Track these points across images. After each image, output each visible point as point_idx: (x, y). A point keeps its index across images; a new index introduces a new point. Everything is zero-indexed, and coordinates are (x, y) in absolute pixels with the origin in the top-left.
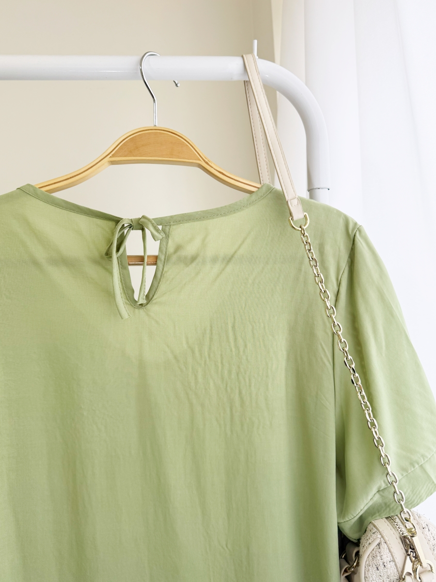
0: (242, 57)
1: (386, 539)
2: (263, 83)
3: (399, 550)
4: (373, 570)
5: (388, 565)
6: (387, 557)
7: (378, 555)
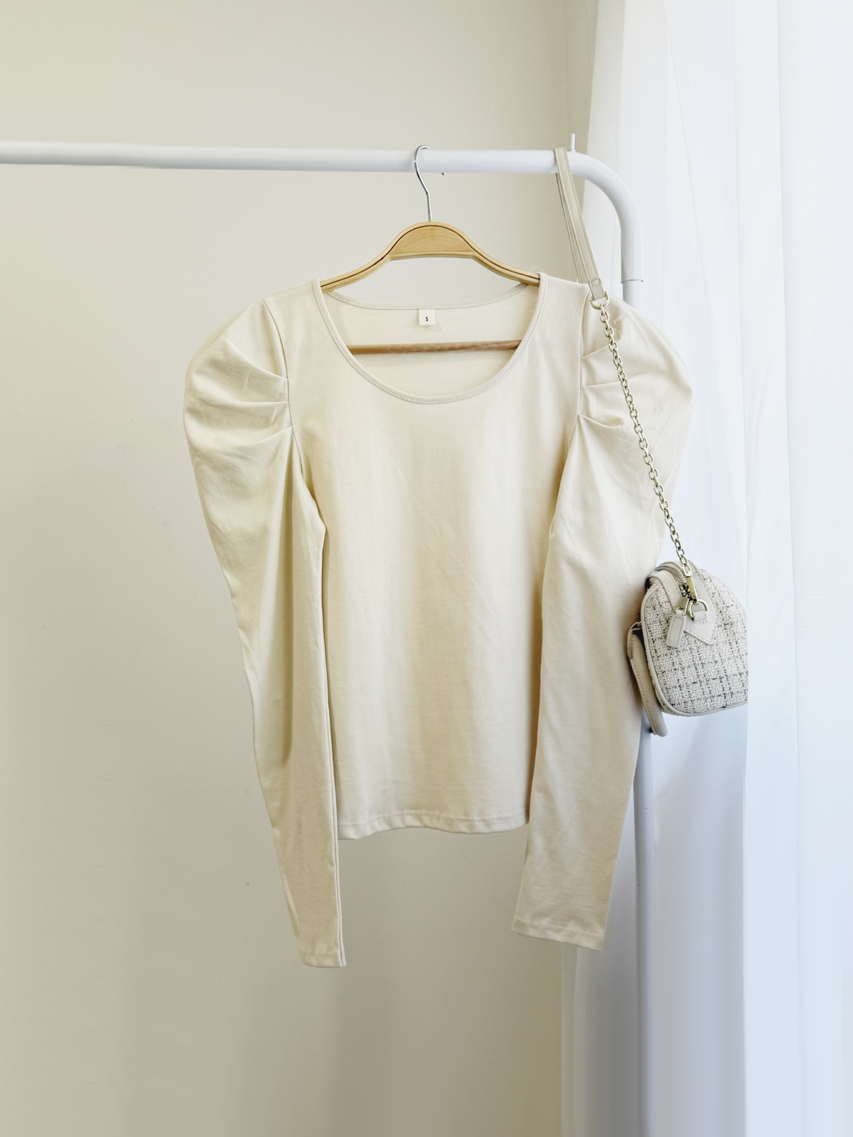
0: (554, 151)
1: (665, 585)
2: (573, 176)
3: (675, 595)
4: (650, 610)
5: (664, 605)
6: (663, 598)
7: (655, 596)
